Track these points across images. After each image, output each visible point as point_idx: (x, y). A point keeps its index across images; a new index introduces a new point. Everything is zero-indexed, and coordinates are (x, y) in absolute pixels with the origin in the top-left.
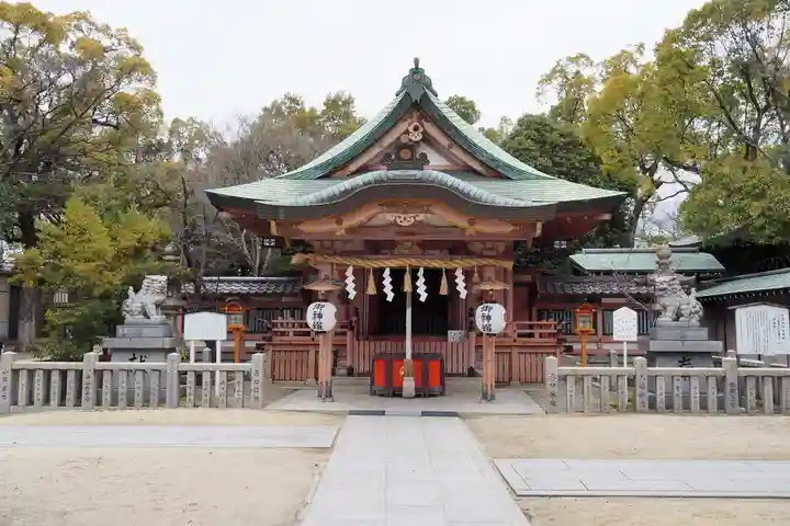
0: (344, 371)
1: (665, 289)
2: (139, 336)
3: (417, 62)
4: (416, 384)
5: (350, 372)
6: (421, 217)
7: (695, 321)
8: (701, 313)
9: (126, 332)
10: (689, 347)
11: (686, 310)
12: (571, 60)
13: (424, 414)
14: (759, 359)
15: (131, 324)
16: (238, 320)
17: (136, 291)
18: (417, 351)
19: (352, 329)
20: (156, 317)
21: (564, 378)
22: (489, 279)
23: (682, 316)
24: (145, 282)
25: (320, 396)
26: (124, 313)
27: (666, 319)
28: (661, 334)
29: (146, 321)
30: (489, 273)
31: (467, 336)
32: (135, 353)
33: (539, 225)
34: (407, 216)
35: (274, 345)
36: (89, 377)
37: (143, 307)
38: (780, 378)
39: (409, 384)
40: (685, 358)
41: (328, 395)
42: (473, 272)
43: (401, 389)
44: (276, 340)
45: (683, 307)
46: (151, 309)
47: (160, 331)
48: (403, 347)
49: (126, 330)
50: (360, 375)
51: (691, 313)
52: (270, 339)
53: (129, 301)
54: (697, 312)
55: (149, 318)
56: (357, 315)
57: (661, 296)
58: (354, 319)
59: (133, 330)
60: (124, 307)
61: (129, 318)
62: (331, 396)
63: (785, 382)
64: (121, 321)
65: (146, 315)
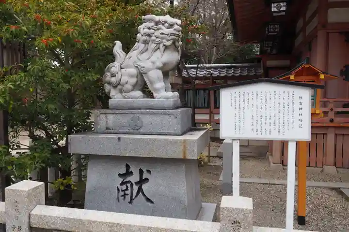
2: (136, 129)
9: (111, 124)
15: (121, 109)
17: (127, 49)
24: (143, 28)
26: (107, 87)
37: (141, 75)
46: (155, 77)
49: (111, 118)
53: (115, 67)
55: (152, 97)
59: (124, 120)
60: (108, 77)
61: (116, 98)
65: (148, 93)
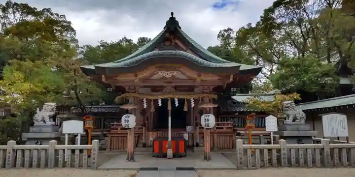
0: (141, 145)
1: (288, 107)
2: (41, 131)
3: (172, 14)
4: (173, 152)
5: (144, 145)
6: (175, 73)
7: (303, 121)
8: (305, 118)
10: (302, 134)
11: (298, 116)
12: (226, 31)
13: (178, 169)
14: (338, 140)
15: (37, 126)
16: (90, 124)
17: (40, 110)
18: (173, 136)
19: (145, 126)
20: (49, 122)
22: (206, 103)
23: (297, 119)
24: (45, 106)
25: (128, 159)
26: (34, 121)
27: (289, 121)
28: (288, 128)
29: (45, 124)
30: (207, 100)
31: (195, 129)
32: (38, 140)
33: (232, 76)
34: (169, 72)
35: (111, 134)
36: (9, 153)
38: (350, 149)
39: (170, 152)
40: (300, 139)
41: (131, 158)
42: (199, 100)
43: (166, 154)
44: (112, 131)
45: (297, 115)
47: (50, 129)
48: (167, 134)
49: (34, 129)
50: (149, 147)
51: (301, 118)
52: (109, 131)
53: (36, 115)
54: (304, 117)
56: (148, 120)
57: (287, 110)
58: (147, 122)
59: (38, 129)
60: (34, 118)
61: (36, 123)
62: (133, 159)
63: (352, 151)
64: (32, 124)
65: (45, 122)
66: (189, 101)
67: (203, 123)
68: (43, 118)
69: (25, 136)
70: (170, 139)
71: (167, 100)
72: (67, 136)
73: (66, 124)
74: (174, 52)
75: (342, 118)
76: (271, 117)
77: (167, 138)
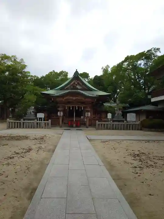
0: (64, 123)
1: (116, 110)
3: (77, 70)
4: (76, 125)
6: (77, 98)
7: (121, 115)
13: (77, 130)
16: (46, 114)
17: (29, 109)
18: (76, 120)
19: (65, 116)
20: (32, 113)
21: (99, 124)
22: (88, 108)
24: (31, 108)
25: (60, 127)
26: (27, 113)
27: (116, 115)
28: (115, 117)
31: (84, 117)
32: (29, 120)
34: (74, 98)
36: (22, 123)
42: (85, 107)
43: (73, 126)
45: (119, 113)
49: (27, 116)
50: (66, 124)
53: (28, 111)
59: (29, 116)
62: (62, 127)
66: (81, 107)
67: (86, 115)
68: (30, 112)
69: (25, 118)
70: (74, 121)
71: (74, 107)
72: (38, 118)
73: (38, 114)
74: (76, 91)
75: (134, 115)
76: (110, 113)
77: (73, 120)
